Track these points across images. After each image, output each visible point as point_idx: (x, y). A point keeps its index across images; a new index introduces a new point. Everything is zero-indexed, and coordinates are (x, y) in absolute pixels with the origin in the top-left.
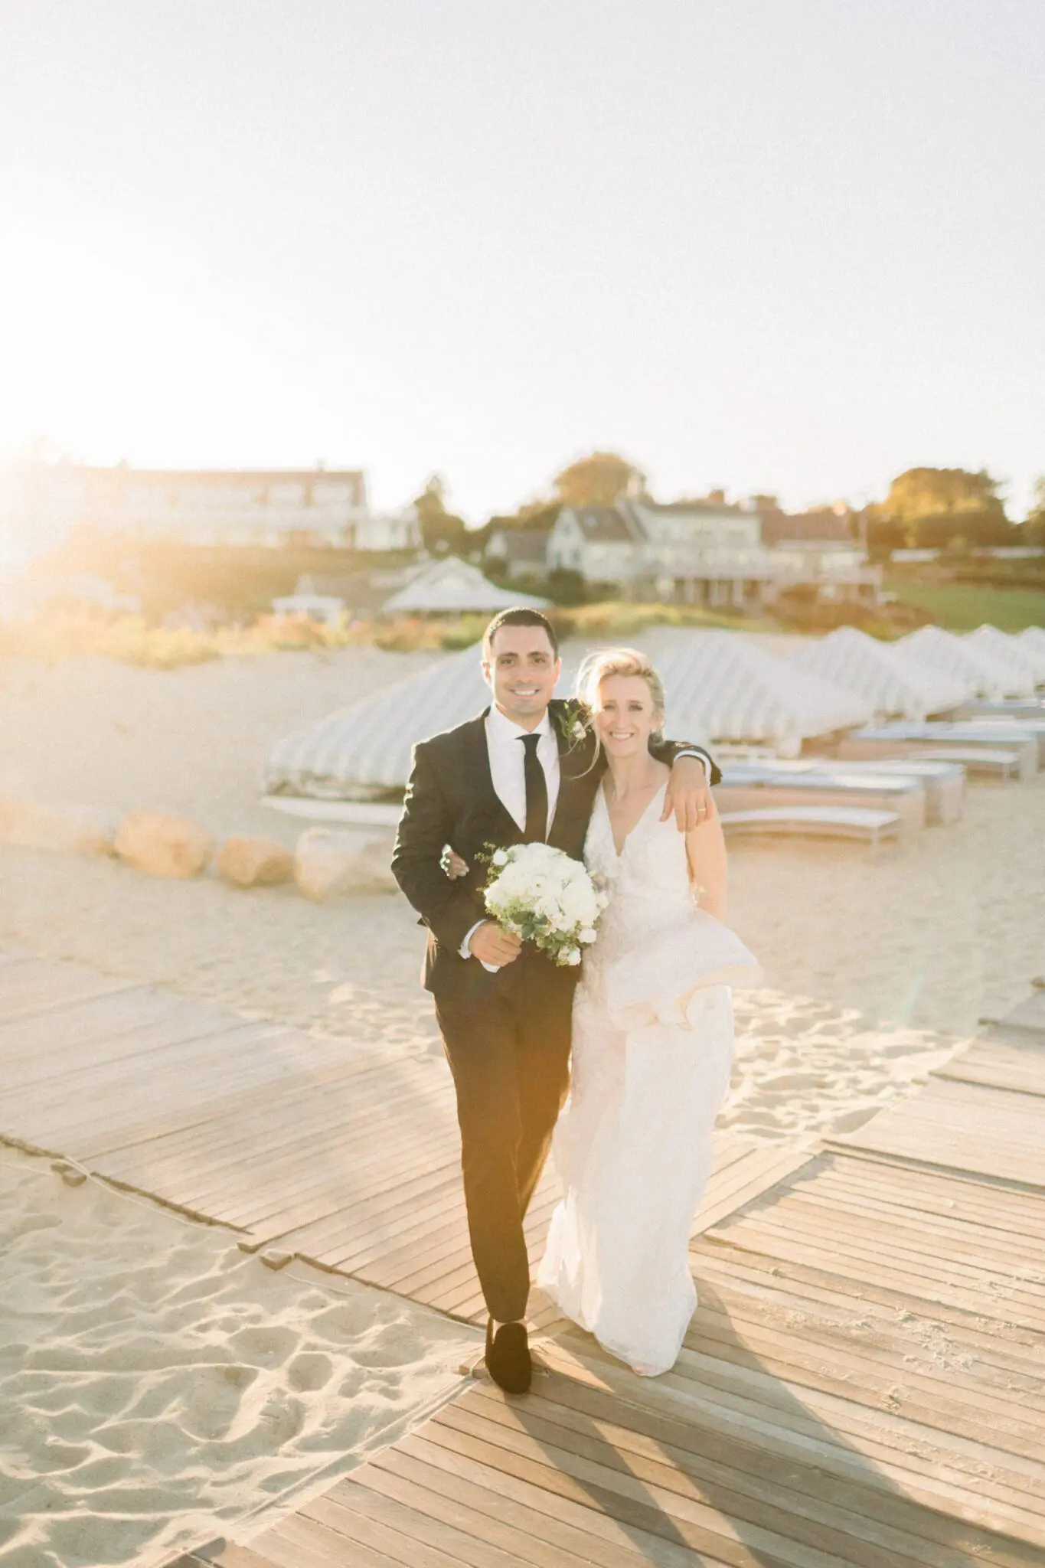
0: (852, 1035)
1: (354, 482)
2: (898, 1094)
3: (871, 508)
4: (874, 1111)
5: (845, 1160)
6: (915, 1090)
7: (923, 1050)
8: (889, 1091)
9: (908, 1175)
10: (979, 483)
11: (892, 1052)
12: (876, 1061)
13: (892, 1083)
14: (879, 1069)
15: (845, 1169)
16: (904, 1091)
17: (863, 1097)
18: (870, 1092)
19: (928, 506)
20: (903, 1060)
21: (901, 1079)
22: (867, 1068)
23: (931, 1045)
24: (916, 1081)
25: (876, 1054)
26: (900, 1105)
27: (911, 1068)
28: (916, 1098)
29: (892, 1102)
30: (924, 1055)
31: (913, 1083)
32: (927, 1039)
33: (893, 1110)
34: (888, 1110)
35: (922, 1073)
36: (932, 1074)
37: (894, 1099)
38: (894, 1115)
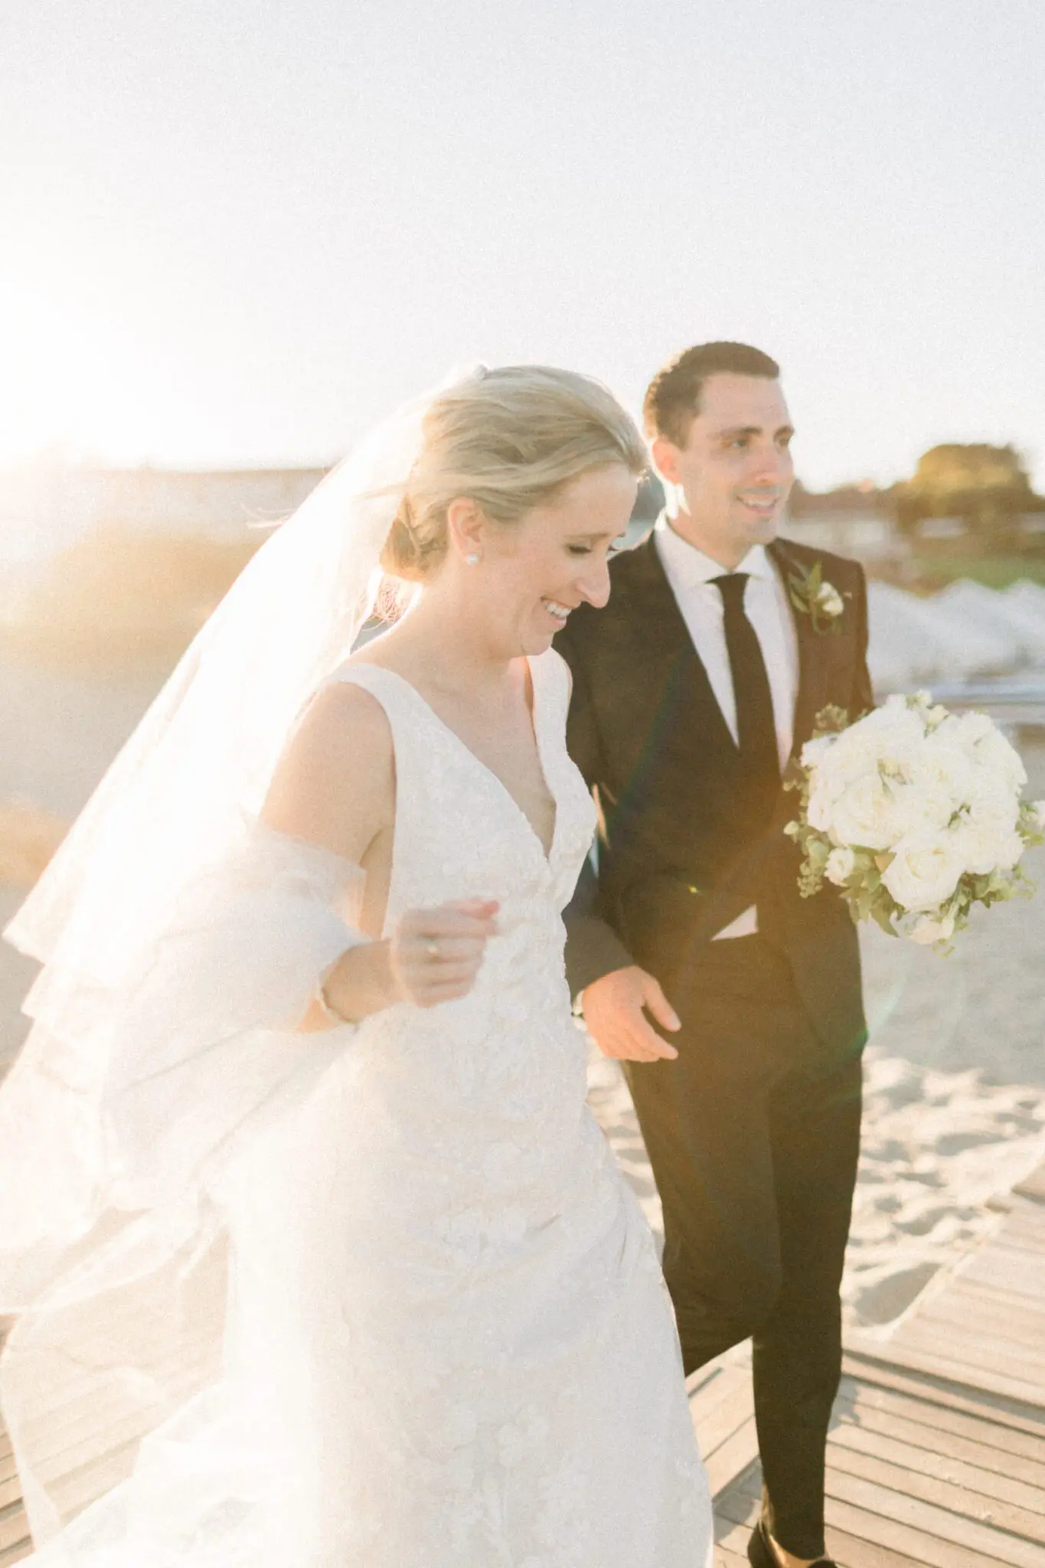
0: (886, 1113)
2: (966, 1235)
3: (897, 487)
4: (925, 1272)
5: (879, 1398)
6: (989, 1224)
7: (999, 1139)
8: (947, 1227)
9: (994, 1435)
10: (1005, 456)
11: (951, 1145)
12: (925, 1164)
13: (951, 1210)
14: (931, 1180)
15: (879, 1422)
16: (974, 1225)
17: (907, 1239)
18: (919, 1228)
19: (953, 480)
20: (967, 1159)
21: (963, 1201)
22: (910, 1177)
23: (1009, 1128)
24: (994, 1207)
25: (924, 1148)
26: (970, 1259)
27: (983, 1177)
28: (996, 1244)
29: (957, 1250)
30: (999, 1150)
31: (989, 1210)
32: (1003, 1118)
33: (959, 1269)
34: (950, 1271)
35: (1002, 1188)
36: (1018, 1191)
37: (959, 1243)
38: (963, 1280)
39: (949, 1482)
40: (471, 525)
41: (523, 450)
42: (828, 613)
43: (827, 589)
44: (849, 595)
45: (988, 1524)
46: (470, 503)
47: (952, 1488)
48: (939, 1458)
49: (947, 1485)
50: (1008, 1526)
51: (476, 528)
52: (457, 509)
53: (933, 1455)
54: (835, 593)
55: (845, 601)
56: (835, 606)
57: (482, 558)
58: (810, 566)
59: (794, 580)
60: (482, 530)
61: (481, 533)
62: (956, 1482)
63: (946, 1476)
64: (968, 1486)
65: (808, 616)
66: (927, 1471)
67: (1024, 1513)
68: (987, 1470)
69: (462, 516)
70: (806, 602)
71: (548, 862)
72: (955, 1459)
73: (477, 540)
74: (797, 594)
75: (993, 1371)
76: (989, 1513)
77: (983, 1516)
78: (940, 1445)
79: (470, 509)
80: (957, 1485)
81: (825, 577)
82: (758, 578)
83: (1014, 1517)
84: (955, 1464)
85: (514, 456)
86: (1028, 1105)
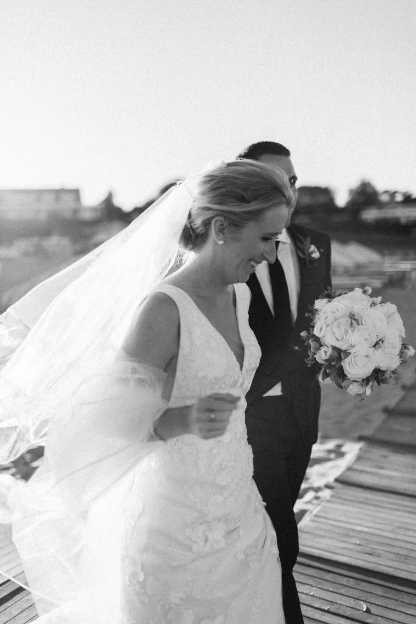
1: (76, 193)
2: (317, 498)
4: (302, 513)
6: (326, 494)
7: (327, 460)
13: (311, 488)
16: (320, 494)
20: (317, 468)
21: (316, 484)
23: (332, 456)
24: (328, 486)
26: (319, 508)
27: (323, 475)
28: (328, 501)
29: (313, 504)
30: (329, 464)
31: (325, 488)
32: (330, 451)
33: (314, 513)
34: (311, 513)
35: (330, 479)
36: (337, 480)
37: (315, 502)
38: (316, 516)
39: (313, 596)
40: (221, 227)
41: (247, 197)
42: (313, 258)
43: (313, 248)
44: (322, 250)
45: (328, 612)
46: (222, 219)
47: (314, 598)
48: (309, 587)
49: (312, 597)
50: (336, 612)
51: (224, 229)
52: (217, 221)
53: (307, 586)
54: (316, 250)
55: (320, 252)
56: (316, 255)
57: (225, 242)
58: (306, 238)
59: (298, 243)
60: (226, 229)
61: (225, 232)
62: (316, 596)
63: (312, 594)
64: (321, 597)
65: (305, 259)
66: (305, 592)
67: (342, 606)
68: (327, 590)
69: (219, 224)
70: (304, 253)
71: (242, 373)
72: (315, 587)
73: (224, 234)
74: (300, 250)
75: (328, 551)
76: (328, 607)
77: (326, 609)
78: (310, 582)
79: (222, 221)
80: (316, 597)
81: (312, 243)
82: (284, 243)
83: (338, 608)
84: (315, 588)
85: (243, 200)
86: (339, 446)
